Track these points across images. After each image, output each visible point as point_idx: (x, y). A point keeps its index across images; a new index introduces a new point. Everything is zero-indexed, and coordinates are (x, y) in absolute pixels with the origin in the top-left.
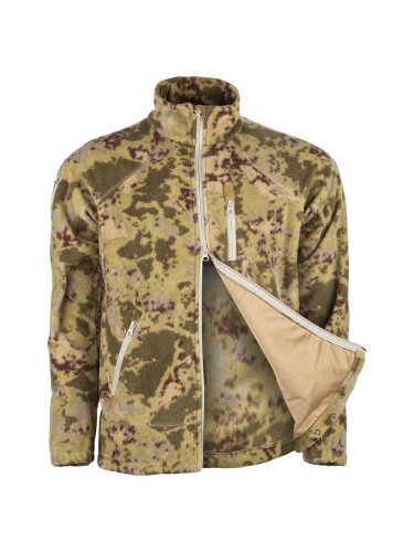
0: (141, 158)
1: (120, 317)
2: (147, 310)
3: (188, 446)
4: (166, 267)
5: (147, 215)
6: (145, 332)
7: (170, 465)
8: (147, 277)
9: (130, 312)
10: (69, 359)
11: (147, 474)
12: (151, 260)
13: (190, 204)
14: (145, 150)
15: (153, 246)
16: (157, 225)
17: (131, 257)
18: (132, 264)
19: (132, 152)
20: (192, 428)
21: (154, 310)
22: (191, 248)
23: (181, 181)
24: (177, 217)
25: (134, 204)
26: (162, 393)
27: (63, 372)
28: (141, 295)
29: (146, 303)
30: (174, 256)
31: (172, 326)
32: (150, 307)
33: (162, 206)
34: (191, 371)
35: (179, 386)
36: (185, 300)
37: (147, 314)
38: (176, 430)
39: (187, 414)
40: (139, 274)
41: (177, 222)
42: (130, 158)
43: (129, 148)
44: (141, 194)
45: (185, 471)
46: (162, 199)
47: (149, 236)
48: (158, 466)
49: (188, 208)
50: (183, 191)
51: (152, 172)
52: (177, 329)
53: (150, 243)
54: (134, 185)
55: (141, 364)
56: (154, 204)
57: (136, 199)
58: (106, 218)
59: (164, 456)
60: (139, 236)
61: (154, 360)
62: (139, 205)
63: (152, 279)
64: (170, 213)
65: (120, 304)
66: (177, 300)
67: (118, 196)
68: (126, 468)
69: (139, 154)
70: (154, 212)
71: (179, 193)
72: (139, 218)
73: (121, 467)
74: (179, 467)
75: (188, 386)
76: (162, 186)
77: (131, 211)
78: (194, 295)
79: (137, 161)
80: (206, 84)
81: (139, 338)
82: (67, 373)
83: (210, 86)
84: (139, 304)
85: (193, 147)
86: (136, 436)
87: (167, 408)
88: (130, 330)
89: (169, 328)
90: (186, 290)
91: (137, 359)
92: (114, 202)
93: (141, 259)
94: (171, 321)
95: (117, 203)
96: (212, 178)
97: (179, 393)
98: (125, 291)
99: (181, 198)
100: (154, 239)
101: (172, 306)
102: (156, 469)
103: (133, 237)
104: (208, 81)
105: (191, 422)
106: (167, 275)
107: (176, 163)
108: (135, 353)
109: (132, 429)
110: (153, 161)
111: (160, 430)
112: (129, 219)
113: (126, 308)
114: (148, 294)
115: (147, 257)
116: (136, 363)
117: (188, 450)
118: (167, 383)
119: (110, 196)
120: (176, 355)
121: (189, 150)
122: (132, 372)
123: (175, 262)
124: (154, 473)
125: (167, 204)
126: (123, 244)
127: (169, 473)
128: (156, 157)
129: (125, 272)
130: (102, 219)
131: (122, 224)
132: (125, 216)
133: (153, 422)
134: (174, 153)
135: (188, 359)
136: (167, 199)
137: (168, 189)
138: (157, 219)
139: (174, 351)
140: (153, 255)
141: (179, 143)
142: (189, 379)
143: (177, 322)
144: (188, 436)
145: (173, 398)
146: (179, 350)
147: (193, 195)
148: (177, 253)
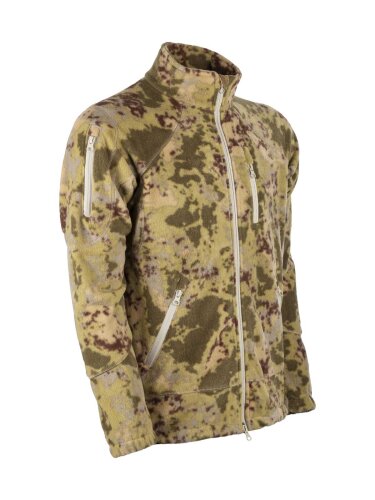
0: (171, 125)
1: (166, 286)
2: (196, 278)
3: (232, 408)
4: (211, 233)
5: (192, 182)
6: (194, 299)
7: (218, 428)
8: (197, 244)
9: (177, 281)
10: (119, 336)
11: (199, 439)
12: (199, 227)
13: (223, 170)
14: (172, 117)
15: (200, 213)
16: (201, 192)
17: (180, 225)
18: (181, 232)
19: (161, 119)
20: (236, 390)
21: (203, 277)
22: (227, 213)
23: (212, 148)
24: (216, 183)
25: (177, 171)
26: (209, 358)
27: (116, 351)
28: (189, 263)
29: (196, 271)
30: (216, 222)
31: (217, 291)
32: (200, 274)
33: (203, 173)
34: (232, 334)
35: (223, 349)
36: (227, 264)
37: (197, 281)
38: (223, 392)
39: (231, 376)
40: (188, 242)
41: (216, 188)
42: (159, 126)
43: (156, 115)
44: (181, 161)
45: (232, 434)
46: (201, 166)
47: (196, 203)
48: (208, 430)
49: (222, 174)
50: (216, 157)
51: (185, 139)
52: (221, 295)
53: (197, 210)
54: (173, 153)
55: (188, 331)
56: (195, 171)
57: (178, 166)
58: (151, 186)
59: (212, 419)
60: (188, 203)
61: (198, 326)
62: (182, 173)
63: (201, 246)
64: (210, 180)
65: (167, 273)
66: (219, 265)
67: (162, 164)
68: (175, 438)
69: (168, 121)
70: (196, 178)
71: (213, 160)
72: (185, 185)
73: (170, 438)
74: (227, 430)
75: (231, 349)
76: (197, 153)
77: (176, 179)
78: (233, 259)
79: (166, 128)
80: (192, 52)
81: (188, 306)
82: (120, 351)
83: (197, 54)
84: (187, 272)
85: (212, 113)
86: (183, 404)
87: (213, 371)
88: (177, 299)
89: (214, 294)
90: (226, 255)
91: (184, 327)
92: (158, 169)
93: (190, 226)
94: (216, 287)
95: (161, 171)
96: (234, 143)
97: (223, 356)
98: (174, 260)
99: (215, 165)
100: (201, 206)
101: (216, 272)
102: (206, 433)
103: (181, 205)
104: (195, 49)
105: (235, 385)
106: (213, 241)
107: (204, 130)
108: (183, 321)
109: (178, 398)
110: (183, 128)
111: (209, 393)
112: (176, 187)
113: (173, 277)
114: (197, 261)
115: (195, 225)
116: (183, 331)
117: (233, 412)
118: (213, 348)
119: (154, 164)
120: (222, 320)
121: (210, 116)
122: (178, 341)
123: (216, 228)
124: (206, 438)
125: (205, 170)
126: (171, 212)
127: (218, 436)
128: (185, 124)
129: (173, 241)
130: (148, 187)
131: (168, 192)
132: (171, 184)
133: (200, 387)
134: (200, 120)
135: (230, 323)
136: (204, 165)
137: (203, 156)
138: (201, 186)
139: (219, 316)
140: (200, 222)
141: (201, 109)
142: (231, 341)
143: (220, 287)
144: (232, 398)
145: (218, 361)
146: (224, 315)
147: (224, 160)
148: (218, 219)
